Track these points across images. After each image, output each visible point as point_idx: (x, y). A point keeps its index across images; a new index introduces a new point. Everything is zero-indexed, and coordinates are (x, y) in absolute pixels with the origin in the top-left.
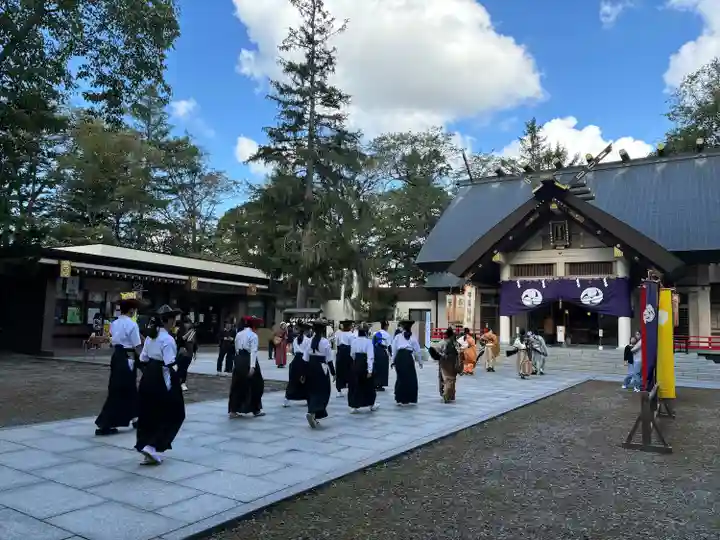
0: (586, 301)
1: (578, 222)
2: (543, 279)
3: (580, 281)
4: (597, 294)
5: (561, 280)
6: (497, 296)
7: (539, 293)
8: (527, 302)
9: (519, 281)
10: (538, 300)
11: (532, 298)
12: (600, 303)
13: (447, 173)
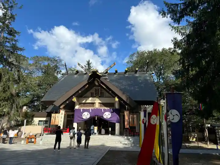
0: (105, 117)
1: (104, 88)
2: (91, 108)
3: (104, 110)
4: (109, 115)
5: (97, 109)
6: (73, 115)
7: (89, 114)
8: (84, 117)
9: (82, 108)
10: (88, 116)
11: (86, 116)
12: (110, 118)
13: (60, 73)
